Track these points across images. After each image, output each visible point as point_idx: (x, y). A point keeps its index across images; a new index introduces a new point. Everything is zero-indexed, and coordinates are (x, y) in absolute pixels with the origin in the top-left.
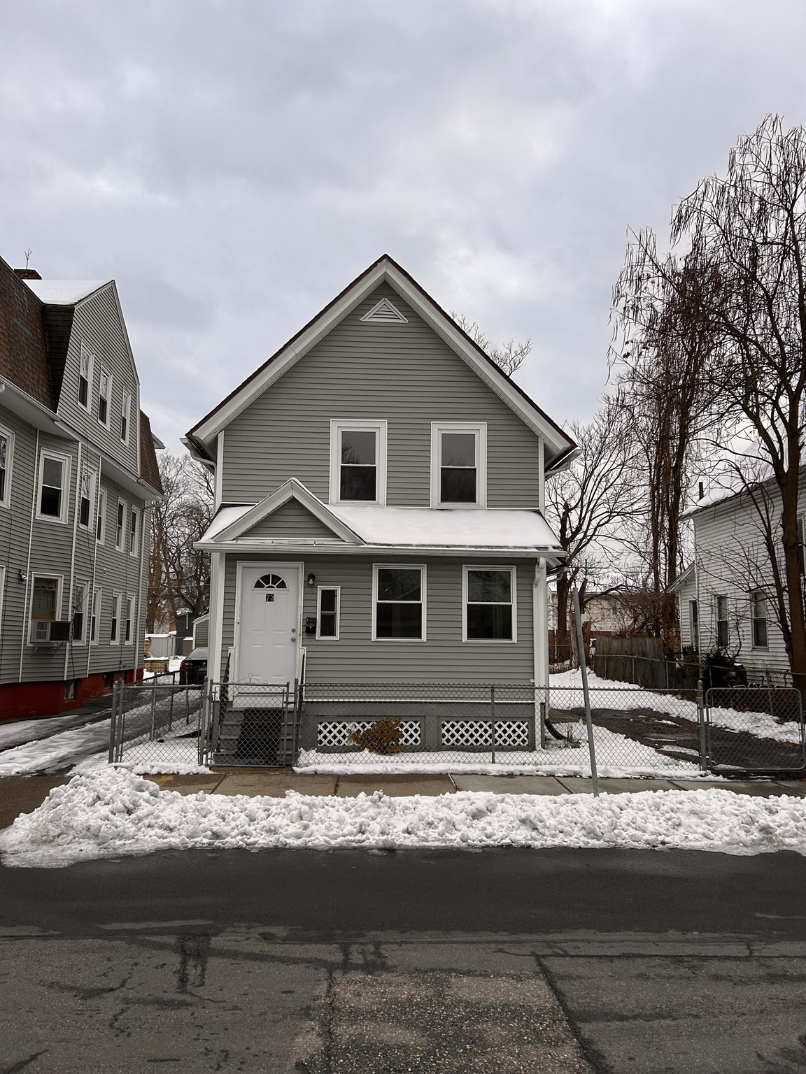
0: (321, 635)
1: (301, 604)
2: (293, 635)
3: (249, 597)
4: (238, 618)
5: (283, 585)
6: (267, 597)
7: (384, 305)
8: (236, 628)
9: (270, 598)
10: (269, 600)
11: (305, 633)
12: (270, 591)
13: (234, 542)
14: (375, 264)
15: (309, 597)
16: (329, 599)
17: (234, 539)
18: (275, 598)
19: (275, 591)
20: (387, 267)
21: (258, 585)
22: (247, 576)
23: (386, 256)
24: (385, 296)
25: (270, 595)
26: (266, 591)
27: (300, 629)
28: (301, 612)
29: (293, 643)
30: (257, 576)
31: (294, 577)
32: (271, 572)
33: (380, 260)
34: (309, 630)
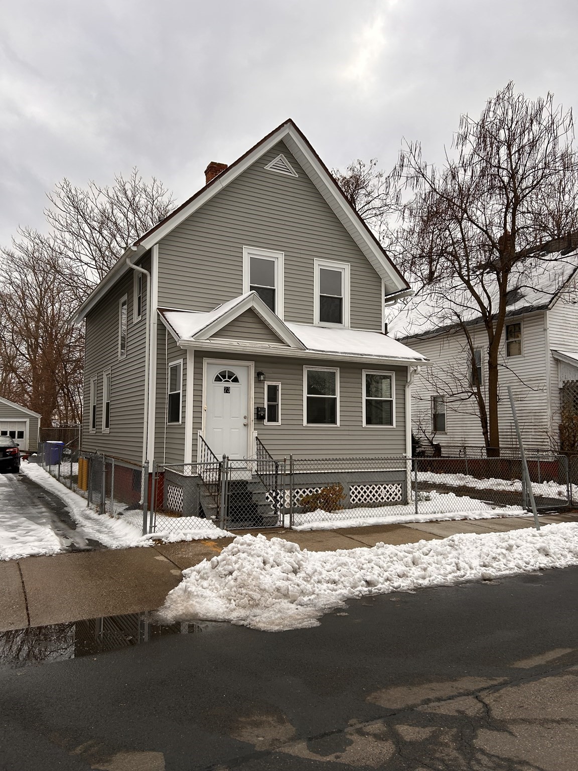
0: (268, 421)
1: (253, 395)
2: (245, 421)
3: (212, 389)
4: (205, 406)
5: (236, 380)
6: (225, 389)
7: (281, 159)
8: (204, 414)
9: (227, 390)
10: (227, 392)
11: (256, 420)
12: (227, 385)
13: (208, 341)
14: (282, 125)
15: (258, 390)
16: (273, 391)
17: (208, 339)
18: (231, 391)
19: (231, 385)
20: (290, 129)
21: (218, 379)
22: (210, 370)
23: (290, 120)
24: (283, 152)
25: (227, 387)
26: (223, 384)
27: (252, 416)
28: (252, 402)
29: (246, 428)
30: (216, 371)
31: (245, 373)
32: (227, 369)
33: (286, 123)
34: (259, 417)
